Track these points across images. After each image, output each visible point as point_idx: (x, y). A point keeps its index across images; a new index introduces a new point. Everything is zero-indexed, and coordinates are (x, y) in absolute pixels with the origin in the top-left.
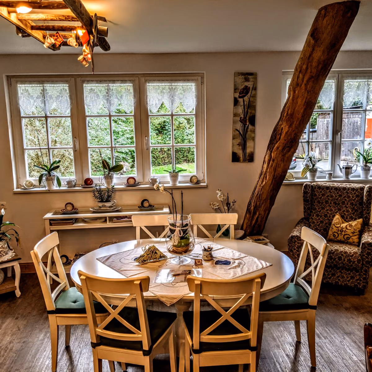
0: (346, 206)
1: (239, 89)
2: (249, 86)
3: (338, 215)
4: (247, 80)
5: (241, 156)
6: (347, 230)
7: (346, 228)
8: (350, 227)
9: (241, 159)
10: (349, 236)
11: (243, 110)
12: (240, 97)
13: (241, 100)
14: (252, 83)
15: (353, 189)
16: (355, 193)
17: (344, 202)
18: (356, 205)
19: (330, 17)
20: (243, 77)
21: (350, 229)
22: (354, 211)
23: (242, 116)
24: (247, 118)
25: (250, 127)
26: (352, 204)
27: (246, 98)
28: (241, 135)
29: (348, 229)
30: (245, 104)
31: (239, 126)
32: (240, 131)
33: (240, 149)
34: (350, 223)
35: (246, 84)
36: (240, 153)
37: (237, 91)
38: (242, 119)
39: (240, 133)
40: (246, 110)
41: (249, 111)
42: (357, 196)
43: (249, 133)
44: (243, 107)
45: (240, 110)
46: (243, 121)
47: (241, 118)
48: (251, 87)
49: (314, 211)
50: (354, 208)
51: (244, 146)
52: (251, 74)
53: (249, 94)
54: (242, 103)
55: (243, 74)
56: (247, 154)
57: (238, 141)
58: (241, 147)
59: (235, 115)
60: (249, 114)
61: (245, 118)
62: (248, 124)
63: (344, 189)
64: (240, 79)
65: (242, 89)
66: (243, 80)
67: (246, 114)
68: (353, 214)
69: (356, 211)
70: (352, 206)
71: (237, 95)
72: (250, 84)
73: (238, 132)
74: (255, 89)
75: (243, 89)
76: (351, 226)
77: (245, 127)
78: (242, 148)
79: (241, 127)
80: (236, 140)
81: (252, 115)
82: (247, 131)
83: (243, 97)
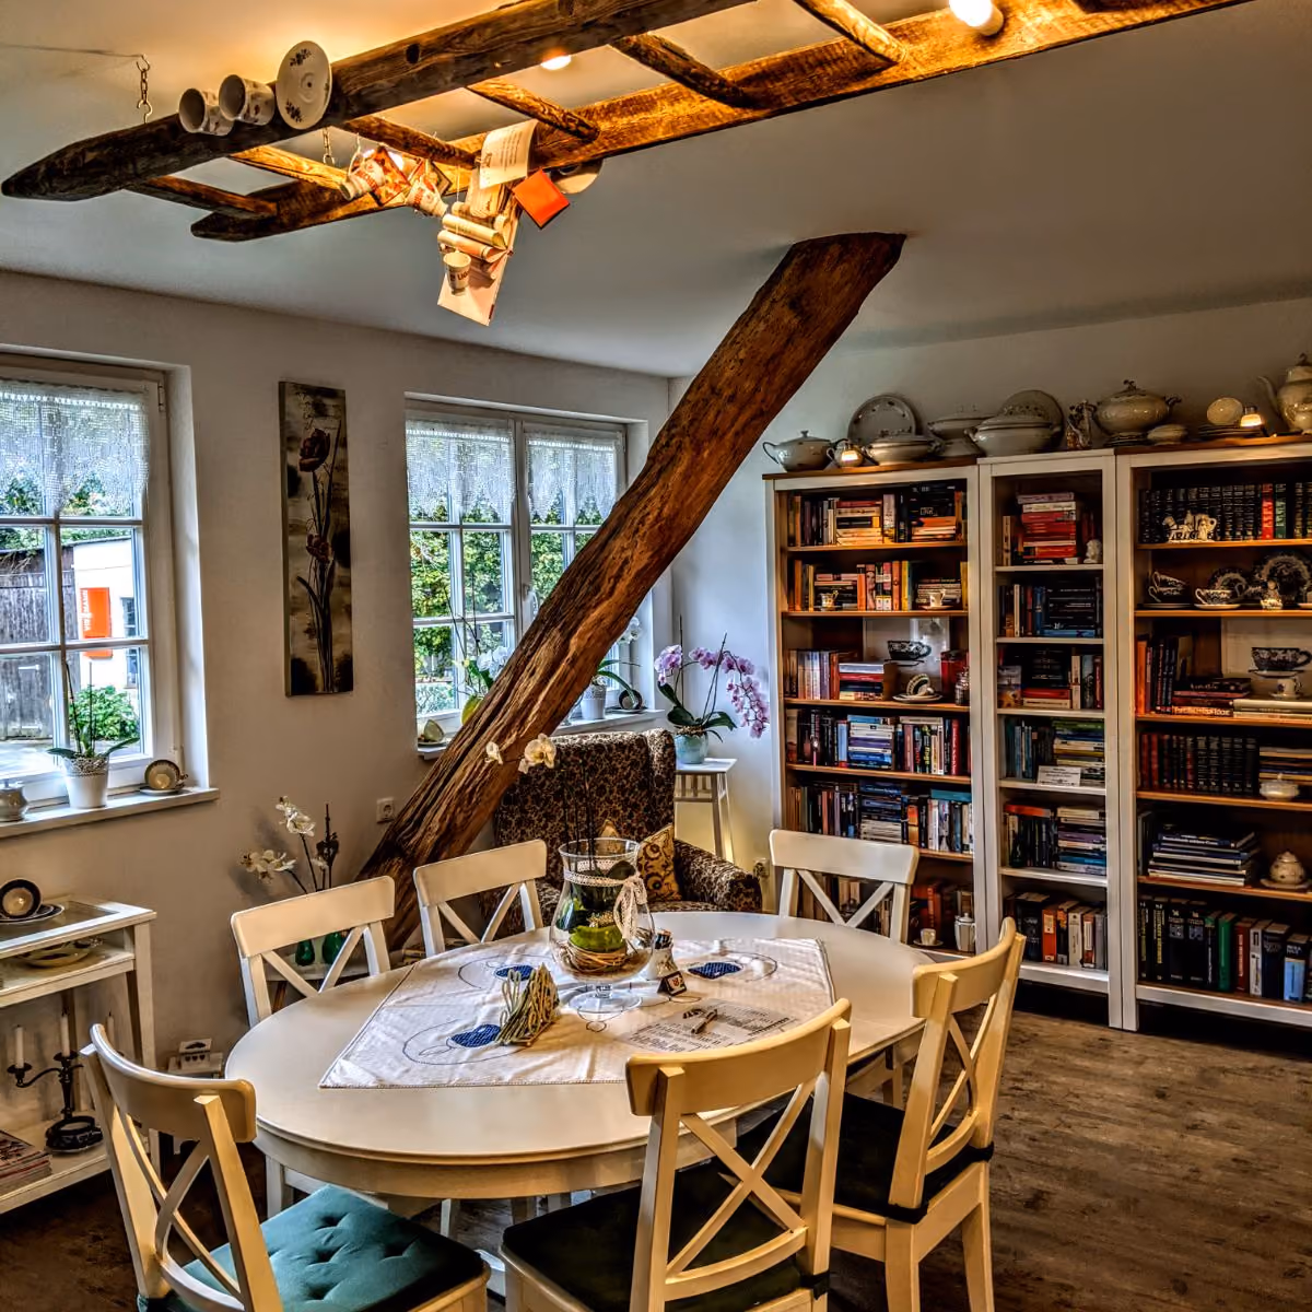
0: (607, 800)
1: (298, 440)
2: (327, 432)
3: (607, 824)
4: (320, 411)
5: (319, 673)
6: (651, 863)
7: (647, 857)
8: (655, 852)
9: (320, 682)
10: (659, 879)
11: (315, 510)
12: (305, 468)
13: (306, 476)
14: (335, 424)
15: (621, 746)
16: (628, 758)
17: (603, 787)
18: (632, 791)
19: (853, 263)
20: (309, 399)
21: (657, 858)
22: (629, 809)
23: (314, 532)
24: (329, 541)
25: (339, 571)
26: (622, 790)
27: (321, 472)
28: (315, 599)
29: (652, 859)
30: (320, 491)
31: (306, 566)
32: (311, 585)
33: (312, 648)
34: (649, 839)
35: (319, 424)
36: (314, 659)
37: (294, 445)
38: (314, 540)
39: (311, 591)
40: (323, 512)
41: (332, 515)
42: (634, 764)
43: (336, 590)
44: (314, 500)
45: (306, 511)
46: (317, 549)
47: (311, 537)
48: (333, 435)
49: (505, 833)
50: (627, 799)
51: (323, 635)
52: (332, 393)
53: (329, 460)
54: (310, 489)
55: (307, 390)
56: (335, 664)
57: (306, 618)
58: (315, 641)
59: (290, 528)
60: (332, 524)
61: (322, 538)
62: (331, 559)
63: (599, 748)
64: (299, 407)
65: (309, 439)
66: (310, 410)
67: (323, 523)
68: (630, 816)
69: (635, 806)
70: (623, 795)
71: (294, 459)
72: (327, 426)
73: (304, 588)
74: (343, 443)
75: (312, 440)
76: (655, 848)
77: (323, 569)
78: (319, 643)
79: (312, 571)
80: (299, 614)
81: (339, 529)
82: (330, 586)
83: (311, 467)
